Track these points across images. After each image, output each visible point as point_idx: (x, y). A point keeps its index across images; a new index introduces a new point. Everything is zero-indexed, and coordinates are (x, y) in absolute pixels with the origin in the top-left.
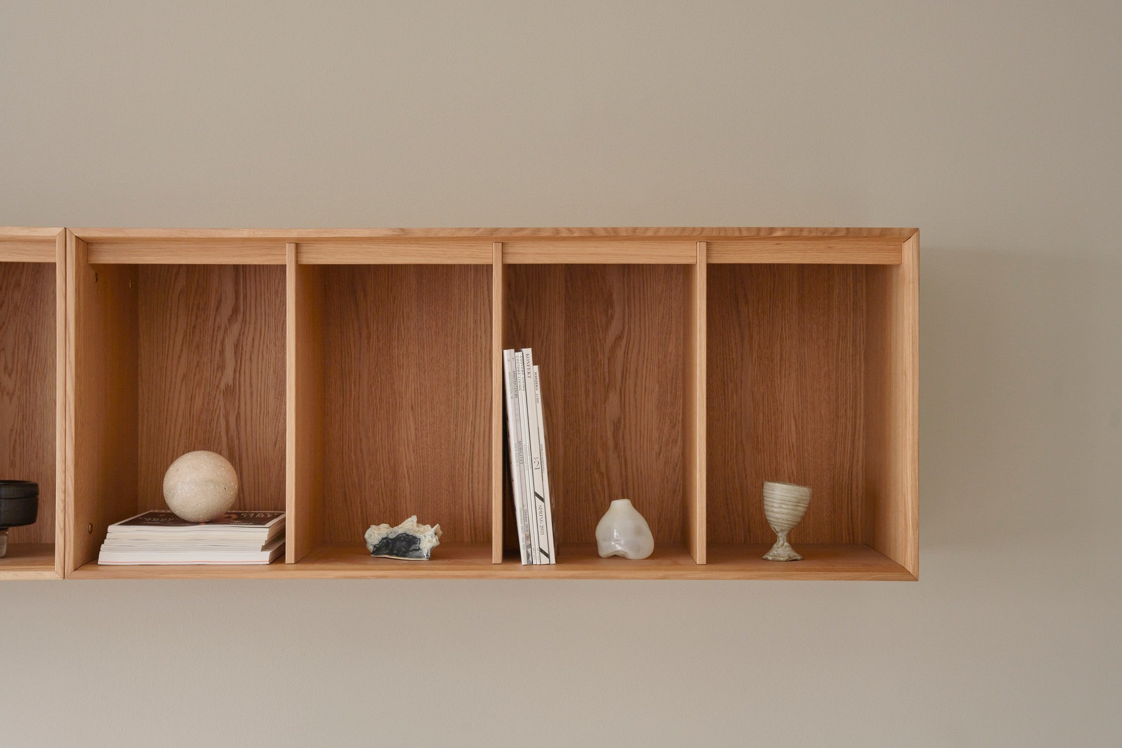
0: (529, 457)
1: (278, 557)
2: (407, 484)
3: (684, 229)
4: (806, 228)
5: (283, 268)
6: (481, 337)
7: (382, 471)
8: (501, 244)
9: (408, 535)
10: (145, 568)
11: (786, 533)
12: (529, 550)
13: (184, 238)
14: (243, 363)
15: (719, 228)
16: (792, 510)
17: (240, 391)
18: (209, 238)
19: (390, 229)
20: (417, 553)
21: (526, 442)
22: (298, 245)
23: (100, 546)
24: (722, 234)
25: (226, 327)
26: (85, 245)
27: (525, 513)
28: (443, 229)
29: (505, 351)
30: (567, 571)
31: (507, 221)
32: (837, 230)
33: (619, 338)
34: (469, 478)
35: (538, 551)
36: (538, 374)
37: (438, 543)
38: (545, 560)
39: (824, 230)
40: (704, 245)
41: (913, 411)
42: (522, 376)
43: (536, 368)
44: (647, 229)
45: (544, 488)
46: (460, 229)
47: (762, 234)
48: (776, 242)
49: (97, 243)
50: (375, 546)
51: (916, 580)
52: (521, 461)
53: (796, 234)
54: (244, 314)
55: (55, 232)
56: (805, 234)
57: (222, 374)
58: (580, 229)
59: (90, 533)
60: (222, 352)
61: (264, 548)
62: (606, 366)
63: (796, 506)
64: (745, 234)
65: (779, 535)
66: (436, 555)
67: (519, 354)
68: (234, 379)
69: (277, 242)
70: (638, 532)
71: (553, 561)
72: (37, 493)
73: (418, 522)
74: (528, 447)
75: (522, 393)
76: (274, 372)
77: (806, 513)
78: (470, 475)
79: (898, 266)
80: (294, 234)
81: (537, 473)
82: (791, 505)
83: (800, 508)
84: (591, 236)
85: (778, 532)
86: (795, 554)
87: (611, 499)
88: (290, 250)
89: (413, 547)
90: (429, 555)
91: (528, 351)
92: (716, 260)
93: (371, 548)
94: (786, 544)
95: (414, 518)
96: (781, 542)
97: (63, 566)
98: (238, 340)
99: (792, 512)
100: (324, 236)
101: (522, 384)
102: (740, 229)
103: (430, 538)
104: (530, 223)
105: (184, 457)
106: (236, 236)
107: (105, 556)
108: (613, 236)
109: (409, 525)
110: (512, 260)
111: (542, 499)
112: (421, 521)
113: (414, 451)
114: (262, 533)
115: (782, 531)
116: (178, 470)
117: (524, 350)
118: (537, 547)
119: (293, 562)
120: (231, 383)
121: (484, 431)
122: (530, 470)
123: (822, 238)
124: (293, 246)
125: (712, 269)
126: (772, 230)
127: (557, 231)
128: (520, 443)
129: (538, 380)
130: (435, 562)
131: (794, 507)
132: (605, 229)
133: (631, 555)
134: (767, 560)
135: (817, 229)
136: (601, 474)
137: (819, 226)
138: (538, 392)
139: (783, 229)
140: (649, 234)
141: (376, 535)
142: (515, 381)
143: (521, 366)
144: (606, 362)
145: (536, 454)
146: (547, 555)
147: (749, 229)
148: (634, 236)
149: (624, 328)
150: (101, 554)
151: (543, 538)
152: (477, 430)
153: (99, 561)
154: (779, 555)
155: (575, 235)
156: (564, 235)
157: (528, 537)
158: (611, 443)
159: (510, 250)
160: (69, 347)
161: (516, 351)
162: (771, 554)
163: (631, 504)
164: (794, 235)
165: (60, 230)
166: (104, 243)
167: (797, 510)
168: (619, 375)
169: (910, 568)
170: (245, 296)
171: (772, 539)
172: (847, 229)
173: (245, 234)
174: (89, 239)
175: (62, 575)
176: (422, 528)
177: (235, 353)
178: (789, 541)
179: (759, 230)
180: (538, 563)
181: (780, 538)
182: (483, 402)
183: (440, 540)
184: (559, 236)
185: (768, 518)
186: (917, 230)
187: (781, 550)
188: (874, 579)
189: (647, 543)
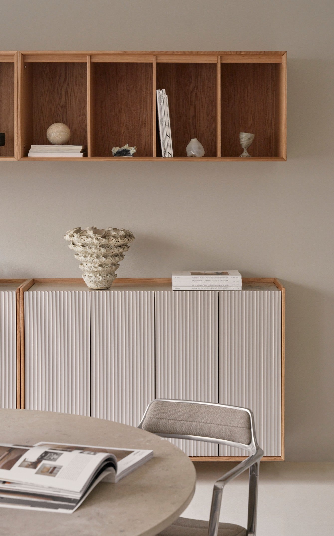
0: (165, 124)
1: (85, 155)
2: (123, 137)
3: (213, 52)
4: (251, 51)
5: (86, 63)
6: (148, 88)
7: (115, 133)
8: (155, 56)
9: (126, 150)
10: (43, 158)
11: (246, 148)
12: (165, 153)
13: (55, 54)
14: (68, 97)
15: (224, 51)
16: (248, 141)
17: (67, 106)
18: (63, 54)
19: (120, 51)
20: (129, 155)
21: (164, 119)
22: (91, 56)
23: (29, 151)
24: (225, 53)
25: (62, 85)
26: (24, 56)
27: (164, 141)
28: (137, 51)
29: (157, 90)
30: (176, 159)
31: (158, 49)
32: (261, 52)
33: (194, 89)
34: (144, 135)
35: (168, 153)
36: (167, 97)
37: (136, 152)
38: (170, 156)
39: (257, 52)
40: (220, 57)
41: (285, 109)
42: (162, 98)
43: (167, 95)
44: (202, 52)
45: (169, 133)
46: (143, 51)
47: (238, 53)
48: (242, 56)
49: (27, 56)
50: (115, 154)
51: (286, 161)
52: (162, 125)
53: (248, 53)
54: (68, 80)
55: (14, 52)
56: (251, 53)
57: (61, 100)
58: (181, 52)
59: (24, 148)
60: (61, 94)
61: (81, 152)
62: (189, 98)
63: (250, 140)
64: (232, 53)
65: (244, 149)
66: (135, 155)
67: (162, 91)
68: (65, 102)
69: (84, 55)
70: (199, 148)
71: (173, 156)
72: (5, 137)
73: (129, 146)
74: (164, 120)
75: (162, 103)
76: (79, 100)
77: (253, 142)
78: (145, 134)
79: (281, 63)
80: (90, 52)
81: (167, 129)
82: (248, 139)
83: (251, 140)
84: (184, 54)
85: (244, 148)
86: (249, 155)
87: (191, 138)
88: (88, 58)
89: (128, 153)
90: (133, 155)
91: (164, 90)
92: (223, 62)
93: (114, 154)
94: (246, 152)
95: (128, 145)
96: (245, 152)
97: (17, 156)
98: (66, 89)
99: (248, 142)
100: (100, 53)
101: (162, 101)
102: (231, 52)
103: (133, 150)
104: (165, 49)
105: (54, 124)
106: (71, 53)
107: (30, 154)
108: (191, 54)
109: (126, 147)
110: (159, 61)
111: (169, 137)
112: (130, 146)
113: (125, 126)
114: (80, 148)
115: (245, 148)
116: (52, 128)
117: (163, 90)
118: (167, 152)
119: (90, 156)
120: (64, 103)
121: (149, 120)
122: (165, 128)
123: (257, 55)
124: (89, 57)
125: (222, 64)
126: (241, 52)
127: (173, 52)
128: (162, 119)
129: (167, 99)
130: (135, 157)
131: (249, 140)
132: (188, 51)
133: (197, 155)
134: (240, 157)
135: (255, 52)
136: (188, 134)
137: (256, 51)
138: (168, 103)
139: (244, 52)
140: (202, 53)
141: (115, 150)
142: (160, 100)
143: (162, 95)
144: (189, 97)
145: (167, 123)
146: (171, 154)
147: (233, 52)
148: (198, 54)
149: (195, 86)
150: (29, 154)
151: (169, 149)
152: (147, 120)
153: (28, 155)
154: (244, 155)
155: (179, 53)
156: (175, 53)
157: (165, 149)
158: (191, 124)
159: (158, 58)
160: (19, 89)
161: (160, 90)
162: (242, 155)
163: (197, 140)
164: (248, 54)
165: (16, 51)
166: (29, 56)
167: (250, 141)
168: (194, 101)
169: (284, 158)
170: (69, 75)
171: (242, 151)
172: (264, 52)
173: (75, 52)
174: (24, 54)
175: (17, 160)
176: (130, 148)
177: (65, 93)
178: (247, 151)
179: (237, 52)
180: (168, 157)
181: (245, 150)
182: (148, 110)
183: (136, 151)
184: (174, 54)
185: (241, 144)
186: (286, 52)
187: (245, 154)
188: (272, 161)
189: (203, 152)
